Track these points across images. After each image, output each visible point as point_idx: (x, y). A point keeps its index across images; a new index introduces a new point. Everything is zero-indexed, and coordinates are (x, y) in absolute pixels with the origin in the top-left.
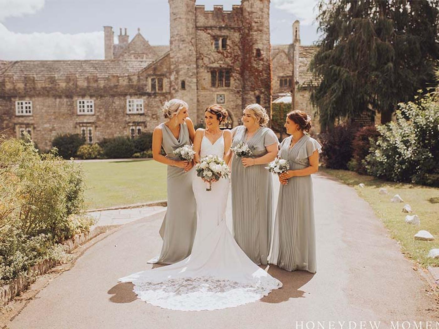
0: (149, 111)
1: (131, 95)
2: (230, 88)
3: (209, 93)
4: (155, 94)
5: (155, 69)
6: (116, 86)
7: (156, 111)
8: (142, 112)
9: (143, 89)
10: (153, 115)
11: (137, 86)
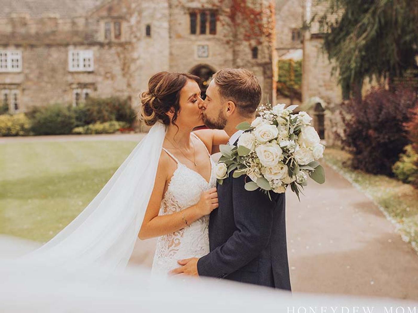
0: (101, 68)
1: (75, 45)
2: (217, 36)
3: (186, 42)
4: (110, 44)
5: (110, 9)
6: (53, 33)
7: (111, 68)
8: (90, 69)
9: (92, 36)
10: (106, 73)
11: (84, 33)
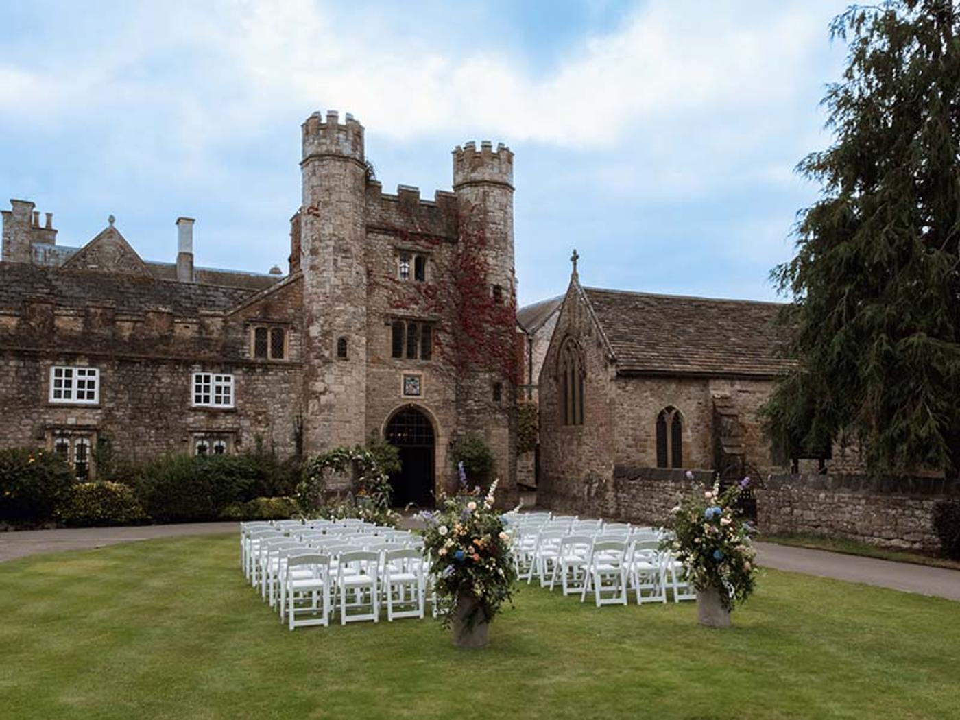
0: (248, 405)
1: (205, 365)
2: (432, 362)
3: (387, 370)
4: (266, 367)
5: (266, 308)
6: (165, 339)
7: (266, 405)
8: (231, 406)
9: (235, 350)
10: (258, 414)
11: (220, 344)
